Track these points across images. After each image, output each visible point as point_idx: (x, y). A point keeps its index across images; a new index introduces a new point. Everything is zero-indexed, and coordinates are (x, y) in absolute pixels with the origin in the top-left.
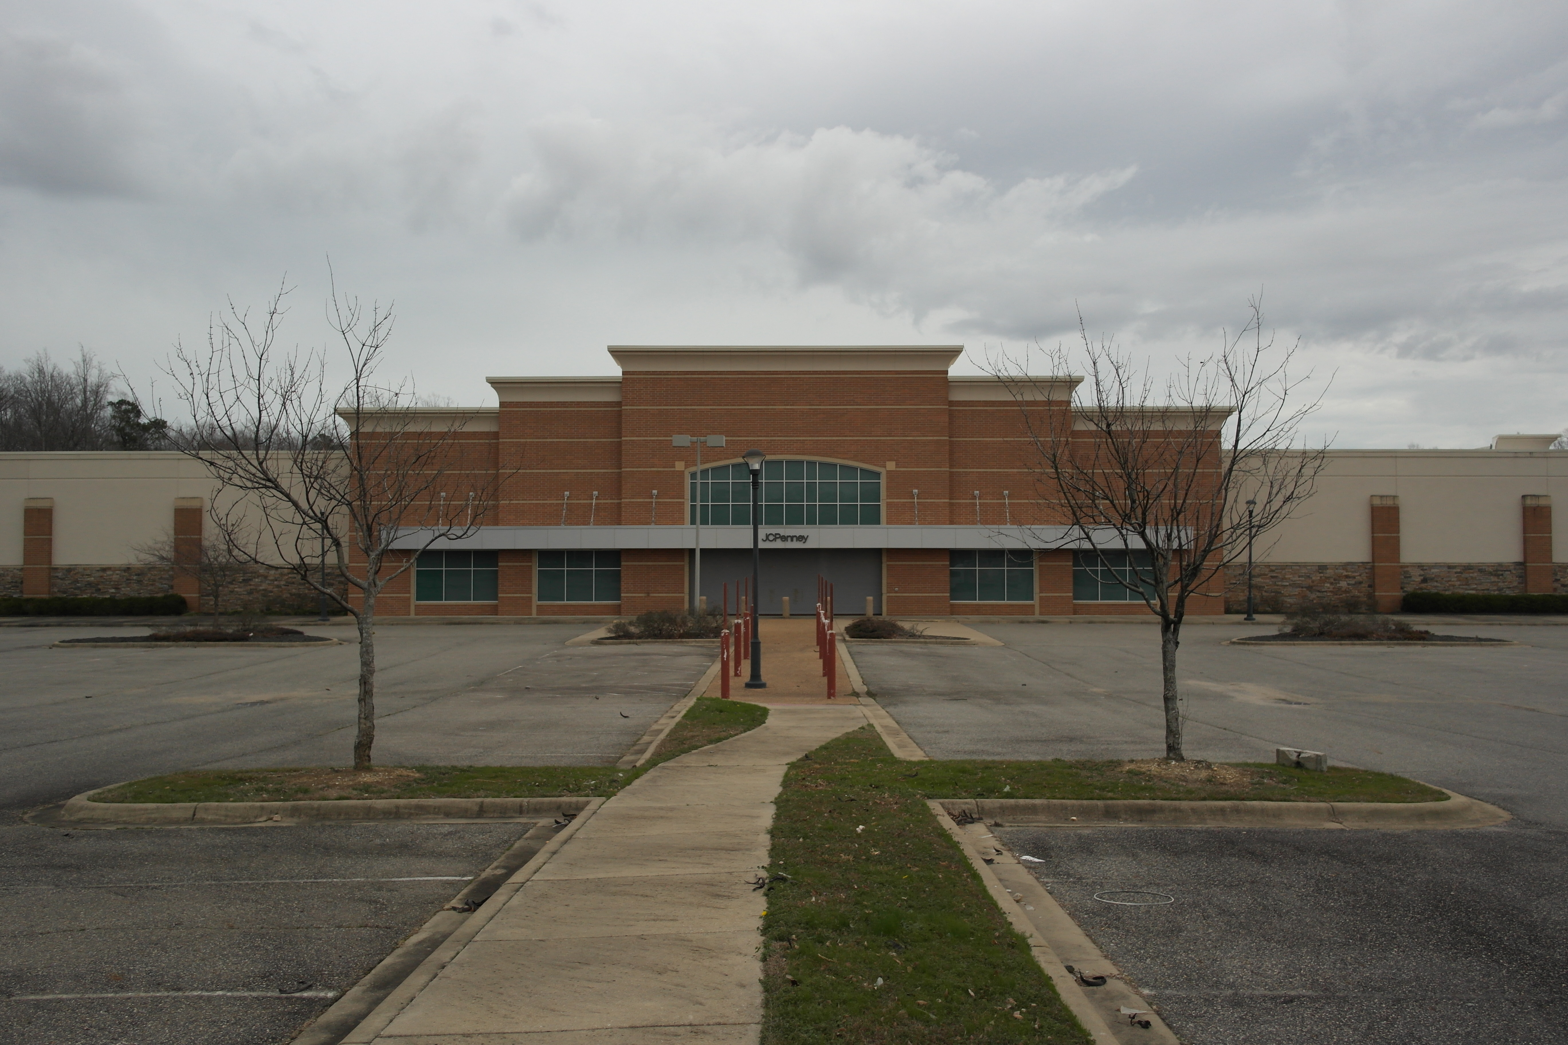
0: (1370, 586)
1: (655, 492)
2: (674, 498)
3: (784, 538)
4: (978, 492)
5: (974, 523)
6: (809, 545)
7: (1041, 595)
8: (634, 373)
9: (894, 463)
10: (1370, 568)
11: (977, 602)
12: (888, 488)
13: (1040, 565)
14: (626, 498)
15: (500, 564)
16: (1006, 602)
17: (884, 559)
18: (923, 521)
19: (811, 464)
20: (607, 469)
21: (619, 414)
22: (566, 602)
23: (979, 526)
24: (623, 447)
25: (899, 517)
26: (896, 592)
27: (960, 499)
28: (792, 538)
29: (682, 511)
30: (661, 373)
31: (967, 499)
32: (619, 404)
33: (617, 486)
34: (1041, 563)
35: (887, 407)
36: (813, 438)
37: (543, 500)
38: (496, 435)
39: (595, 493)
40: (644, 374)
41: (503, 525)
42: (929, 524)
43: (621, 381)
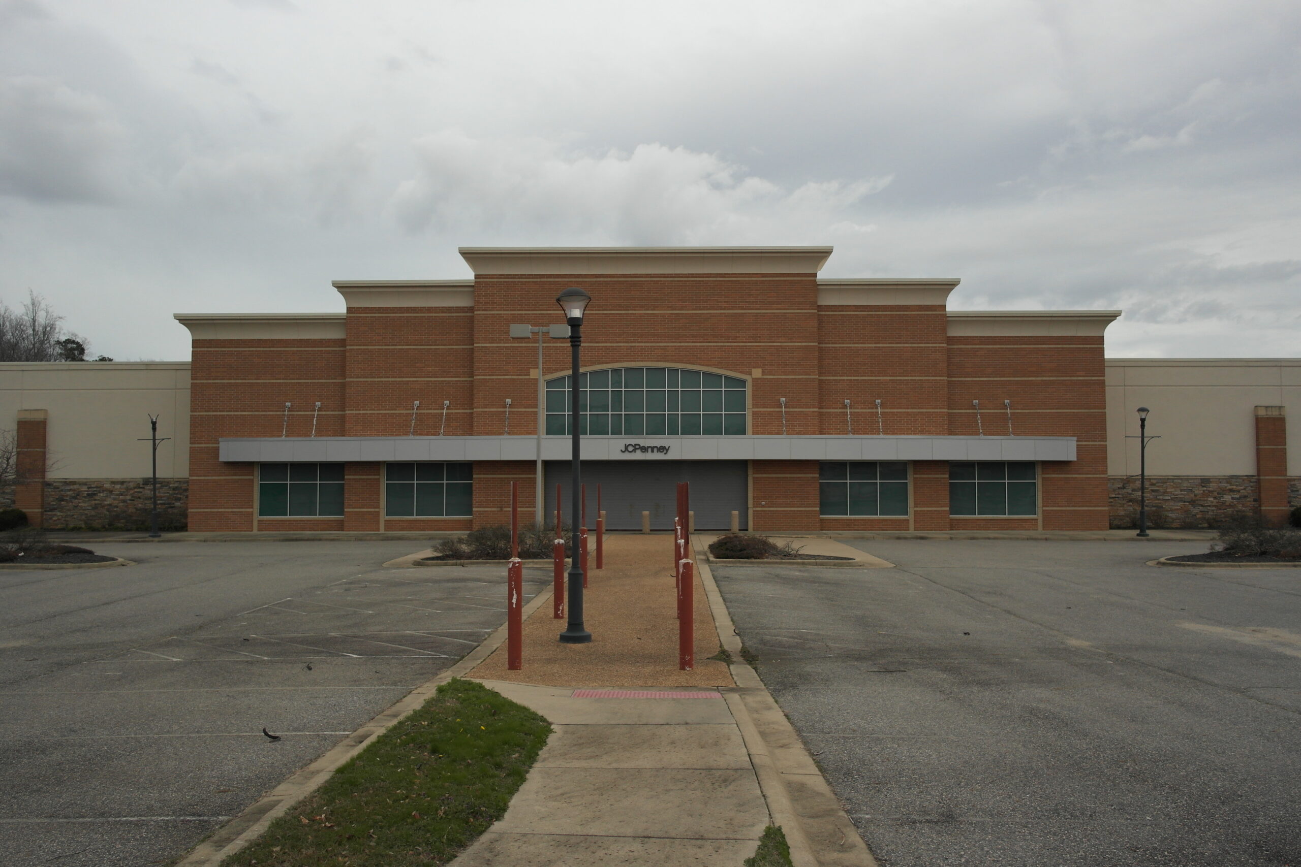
0: (1255, 500)
1: (509, 401)
2: (528, 408)
3: (644, 449)
4: (848, 401)
5: (844, 433)
6: (670, 456)
7: (916, 509)
8: (486, 276)
9: (760, 370)
10: (1256, 482)
11: (848, 516)
12: (754, 396)
13: (914, 478)
14: (479, 408)
15: (346, 477)
16: (878, 517)
17: (750, 472)
18: (791, 431)
19: (673, 371)
20: (460, 377)
21: (472, 319)
22: (415, 517)
23: (851, 436)
24: (476, 354)
25: (766, 426)
26: (763, 506)
27: (830, 408)
28: (653, 448)
29: (537, 422)
30: (514, 276)
31: (836, 408)
32: (471, 309)
33: (468, 395)
34: (915, 476)
35: (753, 311)
36: (675, 344)
37: (392, 410)
38: (342, 343)
39: (447, 402)
40: (497, 278)
41: (350, 436)
42: (797, 434)
43: (473, 284)
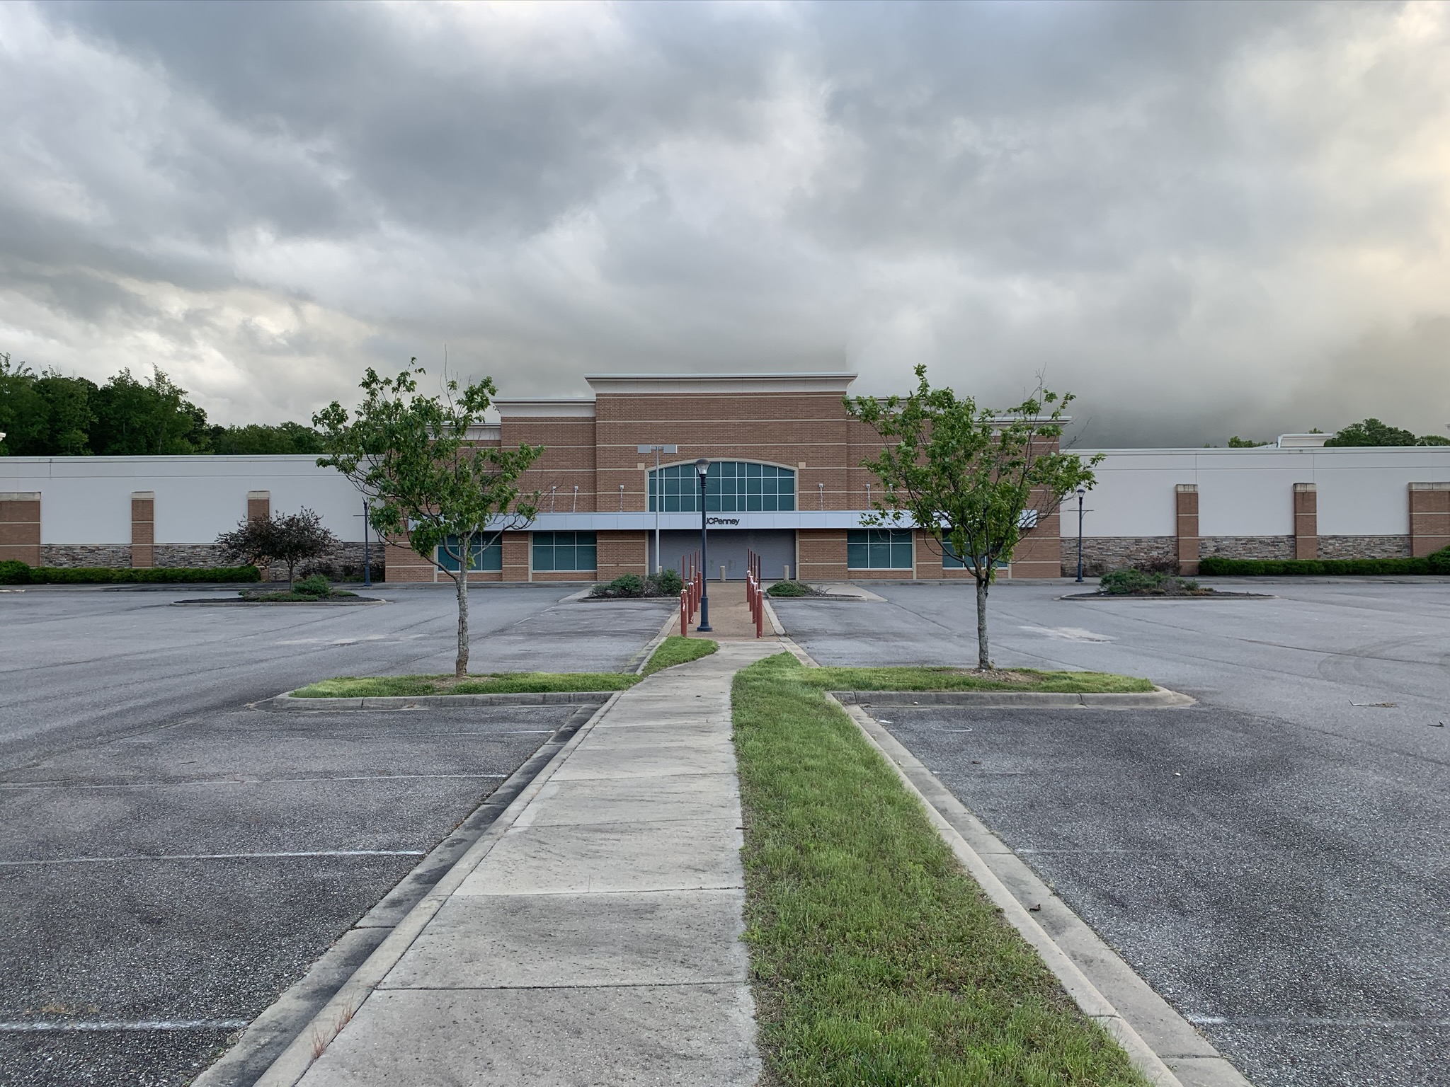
0: (1175, 555)
1: (622, 486)
2: (637, 491)
3: (721, 522)
4: (870, 485)
5: (865, 508)
6: (740, 526)
7: (918, 563)
8: (605, 395)
9: (805, 463)
10: (1176, 541)
11: (869, 569)
12: (800, 482)
13: (917, 541)
14: (600, 491)
15: (503, 542)
16: (891, 569)
17: (797, 537)
18: (827, 508)
19: (743, 464)
20: (585, 468)
21: (594, 426)
22: (554, 571)
24: (598, 452)
25: (808, 505)
26: (807, 562)
27: (856, 490)
28: (727, 521)
29: (644, 501)
30: (626, 395)
31: (861, 490)
32: (594, 419)
33: (593, 482)
35: (799, 420)
36: (742, 444)
38: (498, 443)
39: (576, 487)
40: (612, 396)
42: (831, 510)
43: (595, 401)
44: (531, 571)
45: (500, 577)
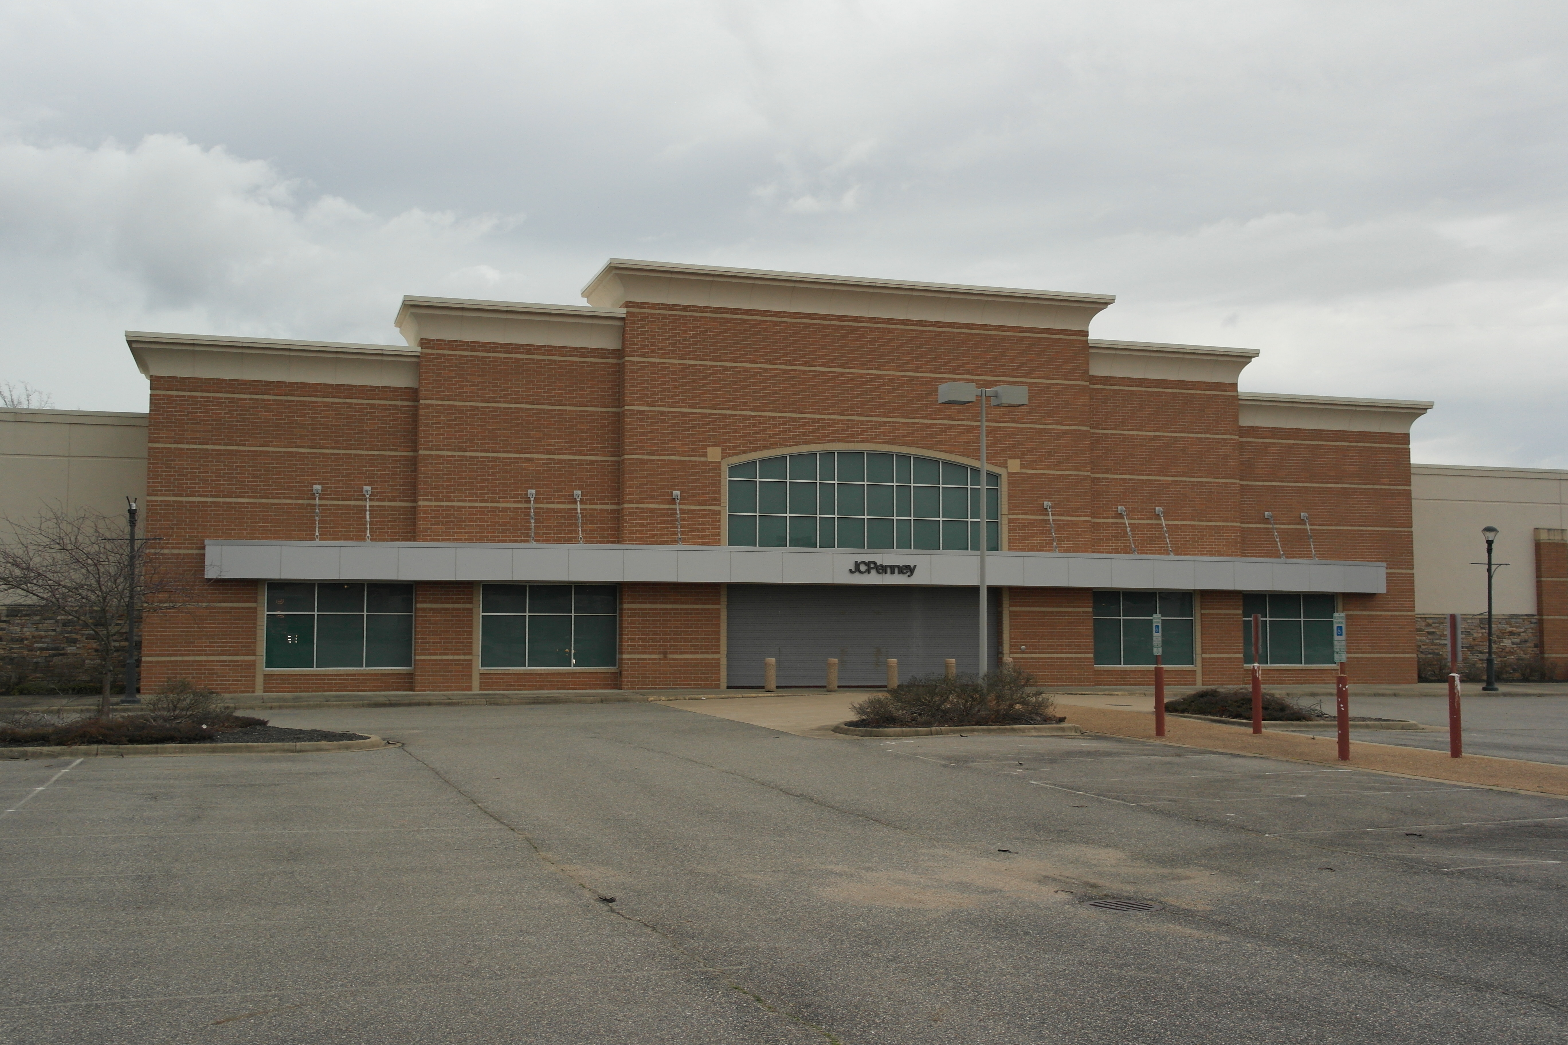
1: (677, 493)
2: (705, 505)
4: (1125, 508)
6: (916, 580)
7: (1204, 656)
8: (643, 305)
9: (1018, 461)
10: (1537, 622)
11: (1122, 666)
12: (1010, 497)
13: (1202, 614)
14: (632, 502)
15: (416, 606)
17: (1006, 603)
18: (1060, 548)
19: (904, 458)
20: (597, 455)
21: (620, 368)
22: (527, 668)
23: (1136, 556)
24: (626, 421)
25: (1025, 540)
26: (1023, 652)
27: (1099, 518)
29: (717, 525)
30: (685, 308)
31: (1108, 518)
32: (619, 353)
33: (615, 483)
34: (1203, 611)
35: (1009, 379)
36: (907, 420)
37: (492, 502)
38: (413, 394)
39: (580, 493)
40: (659, 309)
41: (426, 540)
42: (1068, 551)
43: (624, 316)
44: (478, 668)
45: (409, 682)
